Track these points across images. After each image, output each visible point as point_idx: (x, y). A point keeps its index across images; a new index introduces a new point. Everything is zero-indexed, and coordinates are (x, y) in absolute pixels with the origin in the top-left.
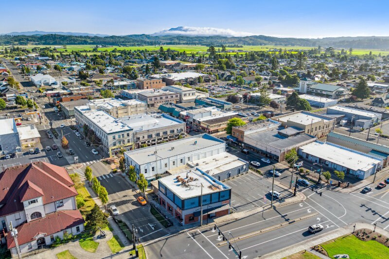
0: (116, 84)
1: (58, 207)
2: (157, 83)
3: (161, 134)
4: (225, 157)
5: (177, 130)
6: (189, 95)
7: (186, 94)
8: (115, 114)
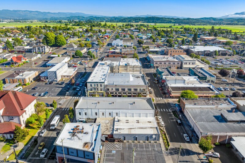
0: (151, 50)
1: (11, 119)
3: (126, 90)
4: (149, 122)
5: (140, 89)
6: (189, 64)
7: (186, 63)
8: (117, 69)
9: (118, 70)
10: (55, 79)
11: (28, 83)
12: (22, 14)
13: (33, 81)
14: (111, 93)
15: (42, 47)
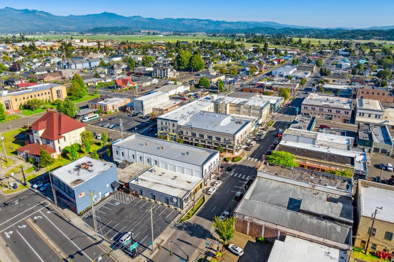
1: (48, 143)
2: (378, 94)
3: (205, 138)
4: (188, 182)
5: (225, 139)
6: (369, 116)
7: (363, 114)
8: (224, 108)
9: (226, 109)
10: (141, 112)
11: (110, 112)
12: (187, 23)
13: (118, 110)
14: (185, 138)
15: (164, 70)
